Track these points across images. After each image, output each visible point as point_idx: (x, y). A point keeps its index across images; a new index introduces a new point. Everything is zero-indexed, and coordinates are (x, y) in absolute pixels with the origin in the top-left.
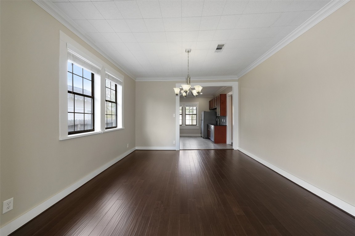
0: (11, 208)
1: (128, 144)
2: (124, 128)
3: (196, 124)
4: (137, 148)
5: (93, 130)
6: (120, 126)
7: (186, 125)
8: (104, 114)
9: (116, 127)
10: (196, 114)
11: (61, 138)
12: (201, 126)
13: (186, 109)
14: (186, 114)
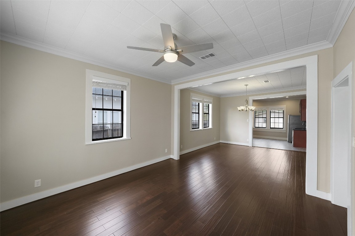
1: (215, 138)
2: (214, 128)
4: (221, 141)
5: (199, 128)
6: (210, 127)
7: (270, 128)
8: (203, 120)
9: (208, 127)
12: (287, 130)
13: (270, 113)
14: (270, 118)
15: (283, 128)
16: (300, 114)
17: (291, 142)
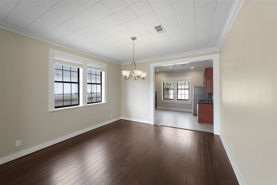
0: (20, 145)
1: (112, 115)
2: (107, 103)
3: (188, 99)
4: (122, 118)
5: (78, 104)
7: (177, 100)
10: (189, 89)
11: (50, 110)
12: (192, 102)
13: (177, 84)
14: (177, 89)
15: (188, 100)
16: (205, 86)
17: (196, 115)
